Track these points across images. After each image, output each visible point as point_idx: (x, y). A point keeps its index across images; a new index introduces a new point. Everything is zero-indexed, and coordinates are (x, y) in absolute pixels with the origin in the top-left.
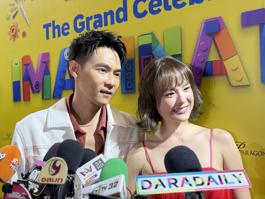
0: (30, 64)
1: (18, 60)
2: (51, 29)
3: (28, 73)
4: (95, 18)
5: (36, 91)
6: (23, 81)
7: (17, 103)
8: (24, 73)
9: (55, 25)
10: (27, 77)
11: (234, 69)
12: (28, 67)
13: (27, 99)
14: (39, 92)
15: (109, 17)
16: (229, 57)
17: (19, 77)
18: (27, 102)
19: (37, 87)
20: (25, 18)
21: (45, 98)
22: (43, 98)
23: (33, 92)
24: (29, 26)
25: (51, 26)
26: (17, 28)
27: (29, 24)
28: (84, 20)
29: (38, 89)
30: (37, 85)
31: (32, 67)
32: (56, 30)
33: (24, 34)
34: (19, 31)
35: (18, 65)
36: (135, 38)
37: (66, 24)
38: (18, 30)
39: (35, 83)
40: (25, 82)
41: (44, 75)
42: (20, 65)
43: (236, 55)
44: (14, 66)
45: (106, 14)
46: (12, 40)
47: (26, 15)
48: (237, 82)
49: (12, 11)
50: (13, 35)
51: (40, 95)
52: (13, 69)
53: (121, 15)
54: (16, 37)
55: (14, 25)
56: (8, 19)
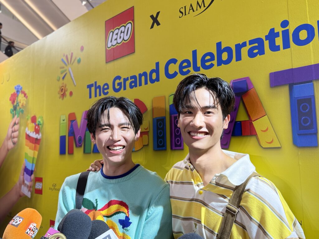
0: (75, 120)
1: (65, 117)
2: (93, 89)
3: (73, 129)
4: (131, 79)
5: (79, 145)
6: (69, 136)
7: (63, 156)
8: (70, 129)
9: (97, 85)
10: (72, 133)
11: (264, 130)
12: (73, 123)
13: (71, 152)
14: (81, 146)
15: (143, 78)
16: (258, 118)
17: (65, 132)
18: (71, 156)
19: (80, 141)
20: (72, 79)
21: (85, 152)
22: (84, 152)
23: (76, 146)
24: (75, 86)
25: (93, 86)
26: (66, 88)
27: (75, 85)
28: (122, 80)
29: (80, 143)
30: (80, 140)
31: (76, 123)
32: (98, 90)
33: (71, 94)
34: (67, 90)
35: (65, 121)
36: (166, 97)
37: (106, 84)
38: (66, 90)
39: (79, 138)
41: (86, 131)
42: (66, 121)
43: (265, 115)
44: (62, 122)
45: (140, 75)
46: (61, 99)
47: (74, 76)
48: (268, 144)
49: (62, 73)
50: (62, 95)
51: (82, 149)
52: (61, 125)
53: (154, 76)
54: (64, 96)
55: (63, 85)
56: (59, 80)
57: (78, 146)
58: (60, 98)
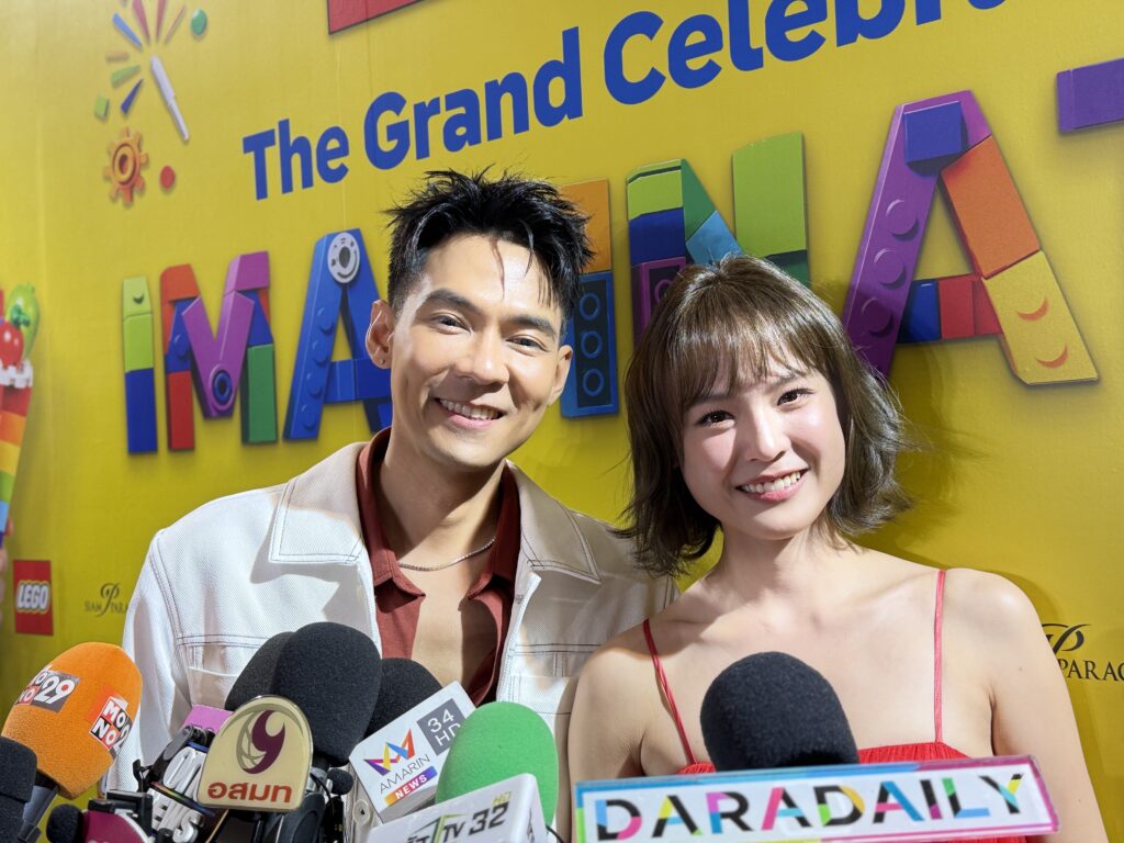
0: (194, 298)
1: (145, 284)
2: (273, 154)
3: (185, 335)
4: (449, 108)
5: (216, 410)
6: (167, 371)
7: (144, 462)
8: (170, 339)
9: (293, 138)
10: (181, 354)
11: (1029, 312)
12: (184, 313)
13: (183, 442)
14: (227, 414)
15: (507, 101)
16: (1008, 264)
17: (148, 354)
18: (183, 458)
19: (223, 393)
20: (169, 110)
21: (252, 438)
22: (245, 438)
23: (207, 415)
24: (186, 142)
25: (273, 143)
26: (140, 151)
27: (187, 137)
28: (408, 113)
29: (224, 403)
30: (222, 385)
31: (201, 309)
32: (296, 160)
33: (168, 178)
34: (146, 164)
35: (146, 306)
36: (613, 187)
37: (336, 133)
38: (143, 161)
39: (215, 377)
40: (172, 375)
41: (249, 345)
42: (153, 303)
43: (1036, 252)
44: (130, 307)
45: (494, 90)
46: (120, 202)
47: (175, 98)
48: (1045, 369)
49: (116, 84)
50: (123, 183)
51: (233, 427)
52: (125, 323)
53: (557, 92)
54: (136, 188)
55: (125, 139)
56: (104, 117)
57: (214, 414)
58: (114, 200)
